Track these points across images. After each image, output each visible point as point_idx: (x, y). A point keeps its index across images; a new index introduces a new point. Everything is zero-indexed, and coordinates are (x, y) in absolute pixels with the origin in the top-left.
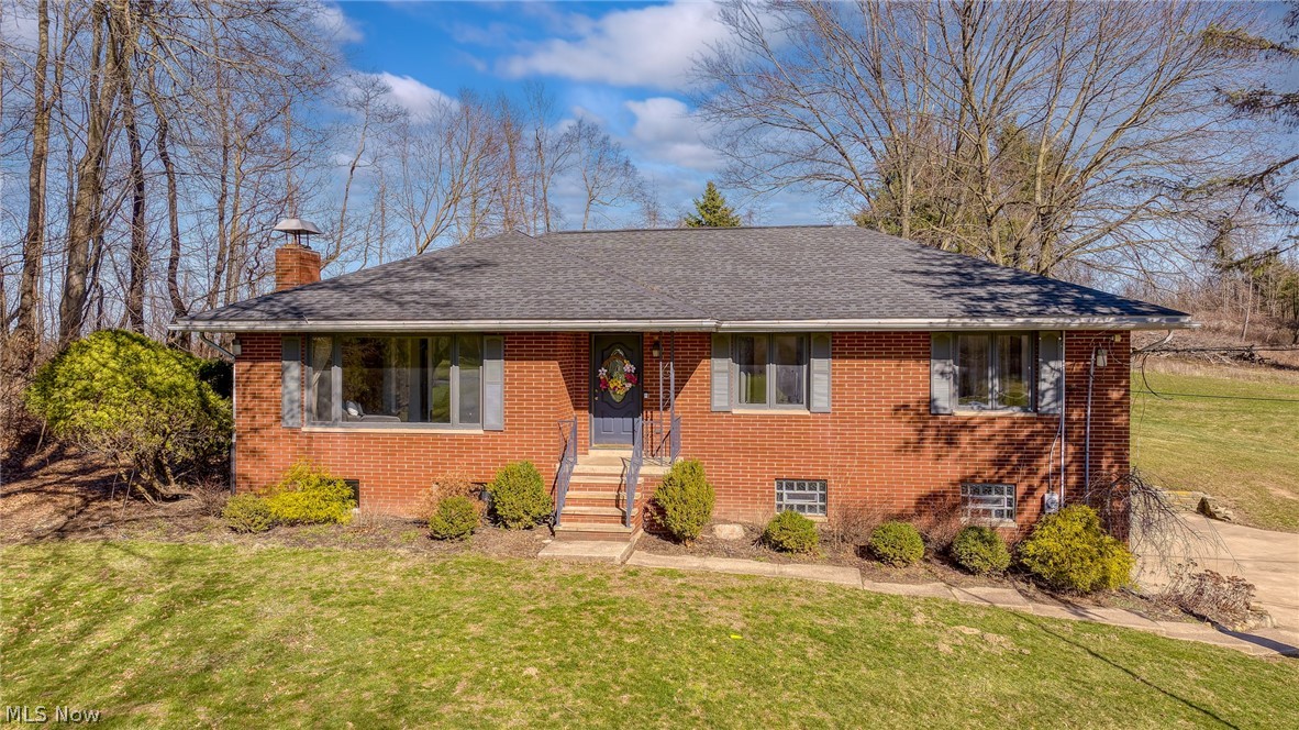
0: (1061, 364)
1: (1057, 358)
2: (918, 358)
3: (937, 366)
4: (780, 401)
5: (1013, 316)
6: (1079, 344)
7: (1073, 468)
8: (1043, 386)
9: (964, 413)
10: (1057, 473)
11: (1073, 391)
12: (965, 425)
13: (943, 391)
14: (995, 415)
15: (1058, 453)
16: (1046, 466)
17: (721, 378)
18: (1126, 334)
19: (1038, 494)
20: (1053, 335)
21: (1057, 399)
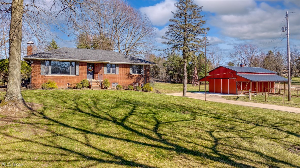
0: (143, 69)
1: (143, 68)
2: (128, 68)
3: (131, 69)
4: (112, 73)
5: (139, 63)
6: (145, 66)
7: (144, 81)
8: (141, 71)
9: (133, 74)
10: (143, 81)
11: (145, 72)
12: (133, 76)
13: (131, 72)
14: (137, 75)
15: (143, 79)
16: (141, 81)
17: (105, 69)
18: (149, 66)
19: (141, 84)
20: (142, 65)
21: (143, 73)
